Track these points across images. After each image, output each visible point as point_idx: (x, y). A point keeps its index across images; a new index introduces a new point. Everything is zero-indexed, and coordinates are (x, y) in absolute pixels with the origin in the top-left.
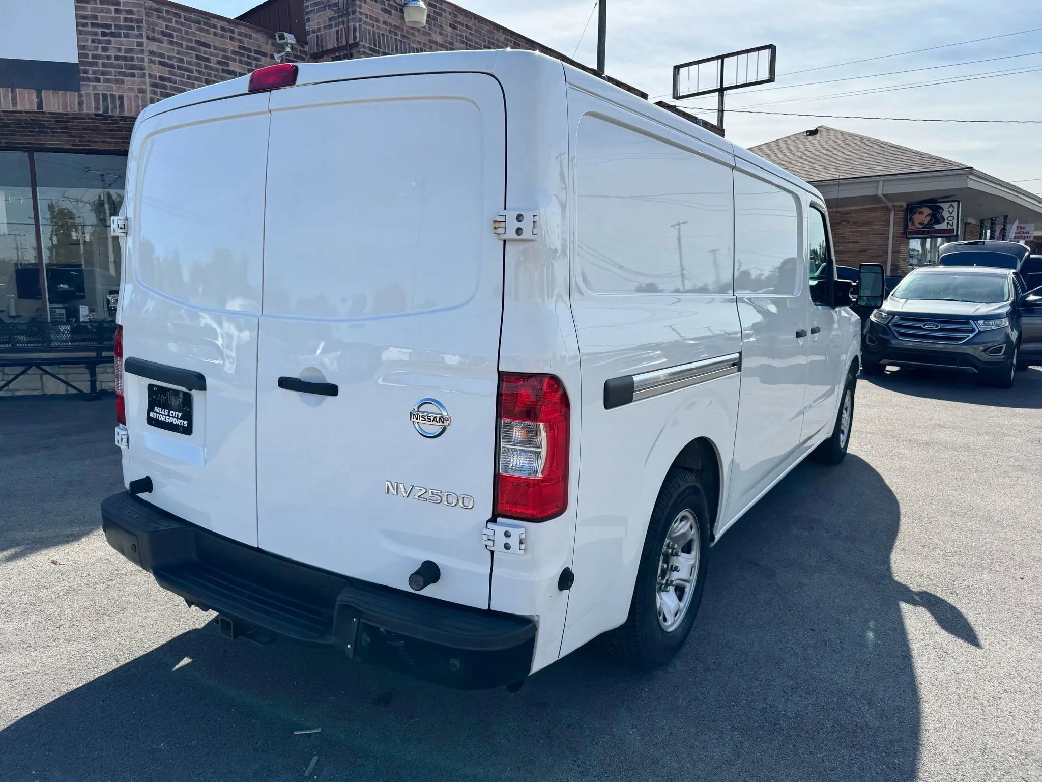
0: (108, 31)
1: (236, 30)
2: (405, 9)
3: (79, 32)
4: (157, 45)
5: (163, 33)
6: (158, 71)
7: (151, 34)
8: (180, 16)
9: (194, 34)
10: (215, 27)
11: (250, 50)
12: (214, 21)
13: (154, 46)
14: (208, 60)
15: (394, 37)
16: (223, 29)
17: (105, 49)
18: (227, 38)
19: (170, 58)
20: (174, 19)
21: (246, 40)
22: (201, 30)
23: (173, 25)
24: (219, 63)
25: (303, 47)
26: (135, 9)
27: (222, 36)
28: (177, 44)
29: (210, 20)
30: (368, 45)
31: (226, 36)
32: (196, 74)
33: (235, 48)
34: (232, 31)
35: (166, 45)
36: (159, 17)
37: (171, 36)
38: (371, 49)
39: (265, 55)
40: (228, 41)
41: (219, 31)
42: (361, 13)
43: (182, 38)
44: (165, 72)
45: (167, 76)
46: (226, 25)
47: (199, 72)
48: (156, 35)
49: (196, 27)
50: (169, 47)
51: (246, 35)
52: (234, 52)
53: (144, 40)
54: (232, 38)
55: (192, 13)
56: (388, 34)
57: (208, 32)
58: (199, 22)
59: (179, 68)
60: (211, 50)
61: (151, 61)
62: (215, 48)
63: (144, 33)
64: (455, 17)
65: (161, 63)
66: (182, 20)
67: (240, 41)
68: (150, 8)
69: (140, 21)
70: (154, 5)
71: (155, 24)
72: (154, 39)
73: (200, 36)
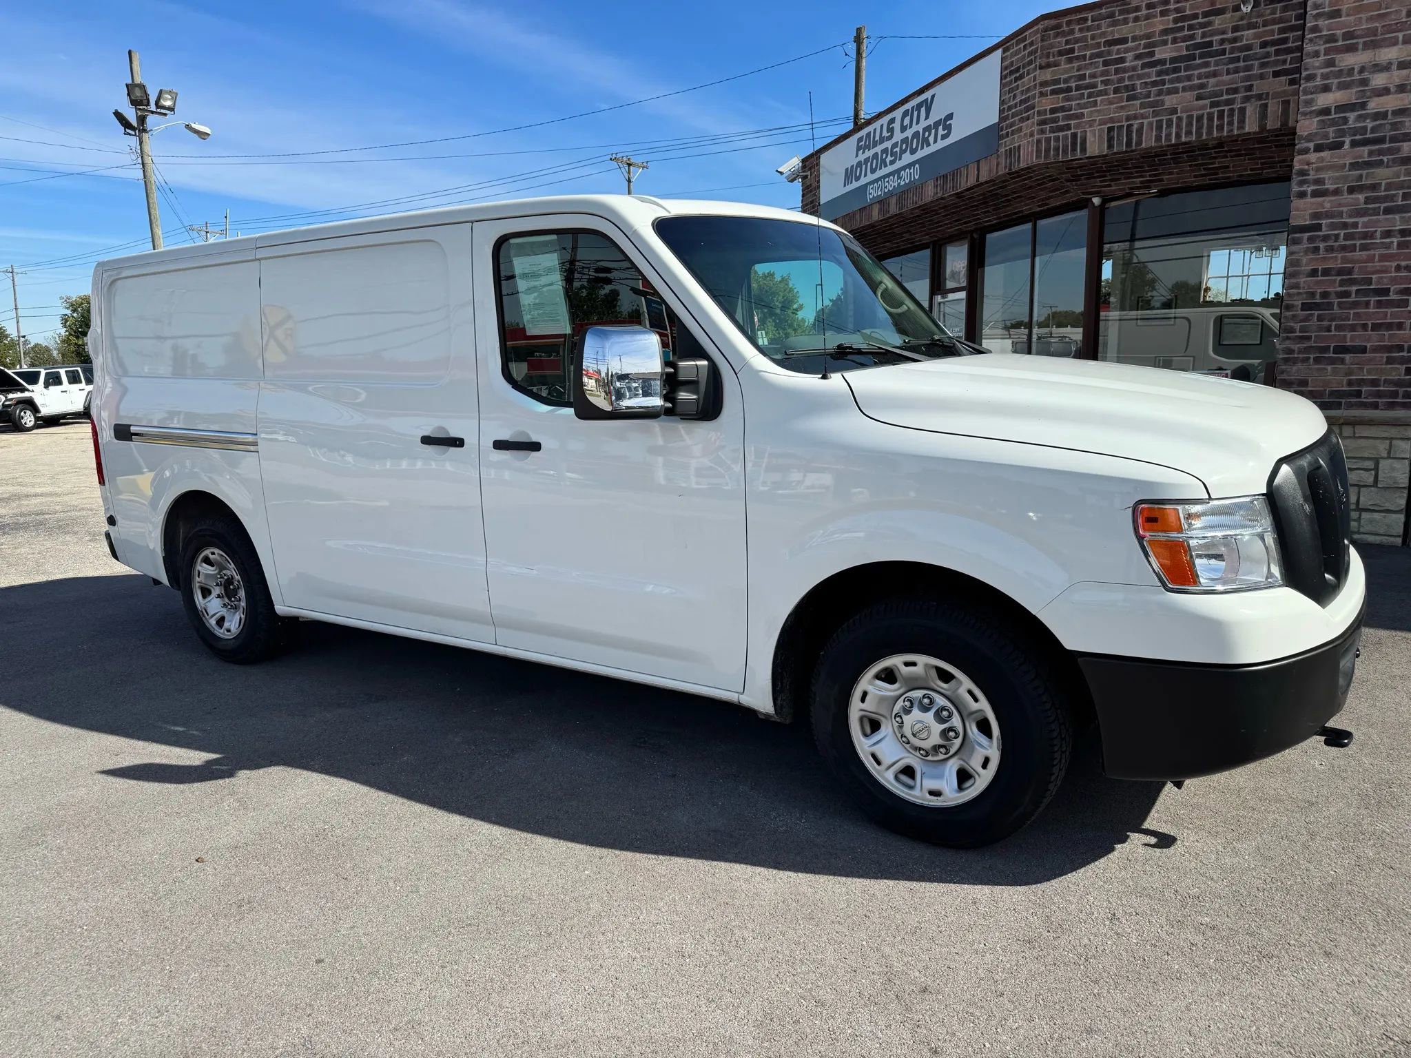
4: (1053, 71)
5: (1060, 53)
6: (1046, 104)
7: (1045, 61)
8: (1086, 20)
9: (1103, 34)
10: (1137, 9)
11: (1195, 16)
13: (1048, 75)
14: (1122, 60)
16: (1149, 7)
17: (1015, 97)
18: (1155, 16)
19: (1066, 81)
20: (1077, 28)
22: (1114, 24)
23: (1077, 35)
24: (1137, 57)
26: (1035, 38)
27: (1147, 17)
28: (1078, 58)
31: (1154, 13)
32: (1100, 87)
33: (1168, 24)
35: (1064, 66)
36: (1057, 35)
37: (1072, 51)
39: (1221, 12)
40: (1159, 19)
41: (1144, 12)
43: (1086, 47)
44: (1058, 100)
45: (1061, 105)
47: (1105, 83)
48: (1051, 59)
49: (1107, 23)
50: (1069, 66)
52: (1165, 32)
53: (1038, 72)
54: (1163, 13)
55: (1104, 8)
57: (1126, 21)
58: (1111, 15)
59: (1078, 88)
60: (1130, 44)
61: (1042, 94)
62: (1134, 39)
63: (1038, 63)
65: (1054, 92)
67: (1177, 10)
68: (1046, 30)
69: (1036, 51)
70: (1053, 22)
71: (1052, 46)
72: (1048, 66)
73: (1112, 32)
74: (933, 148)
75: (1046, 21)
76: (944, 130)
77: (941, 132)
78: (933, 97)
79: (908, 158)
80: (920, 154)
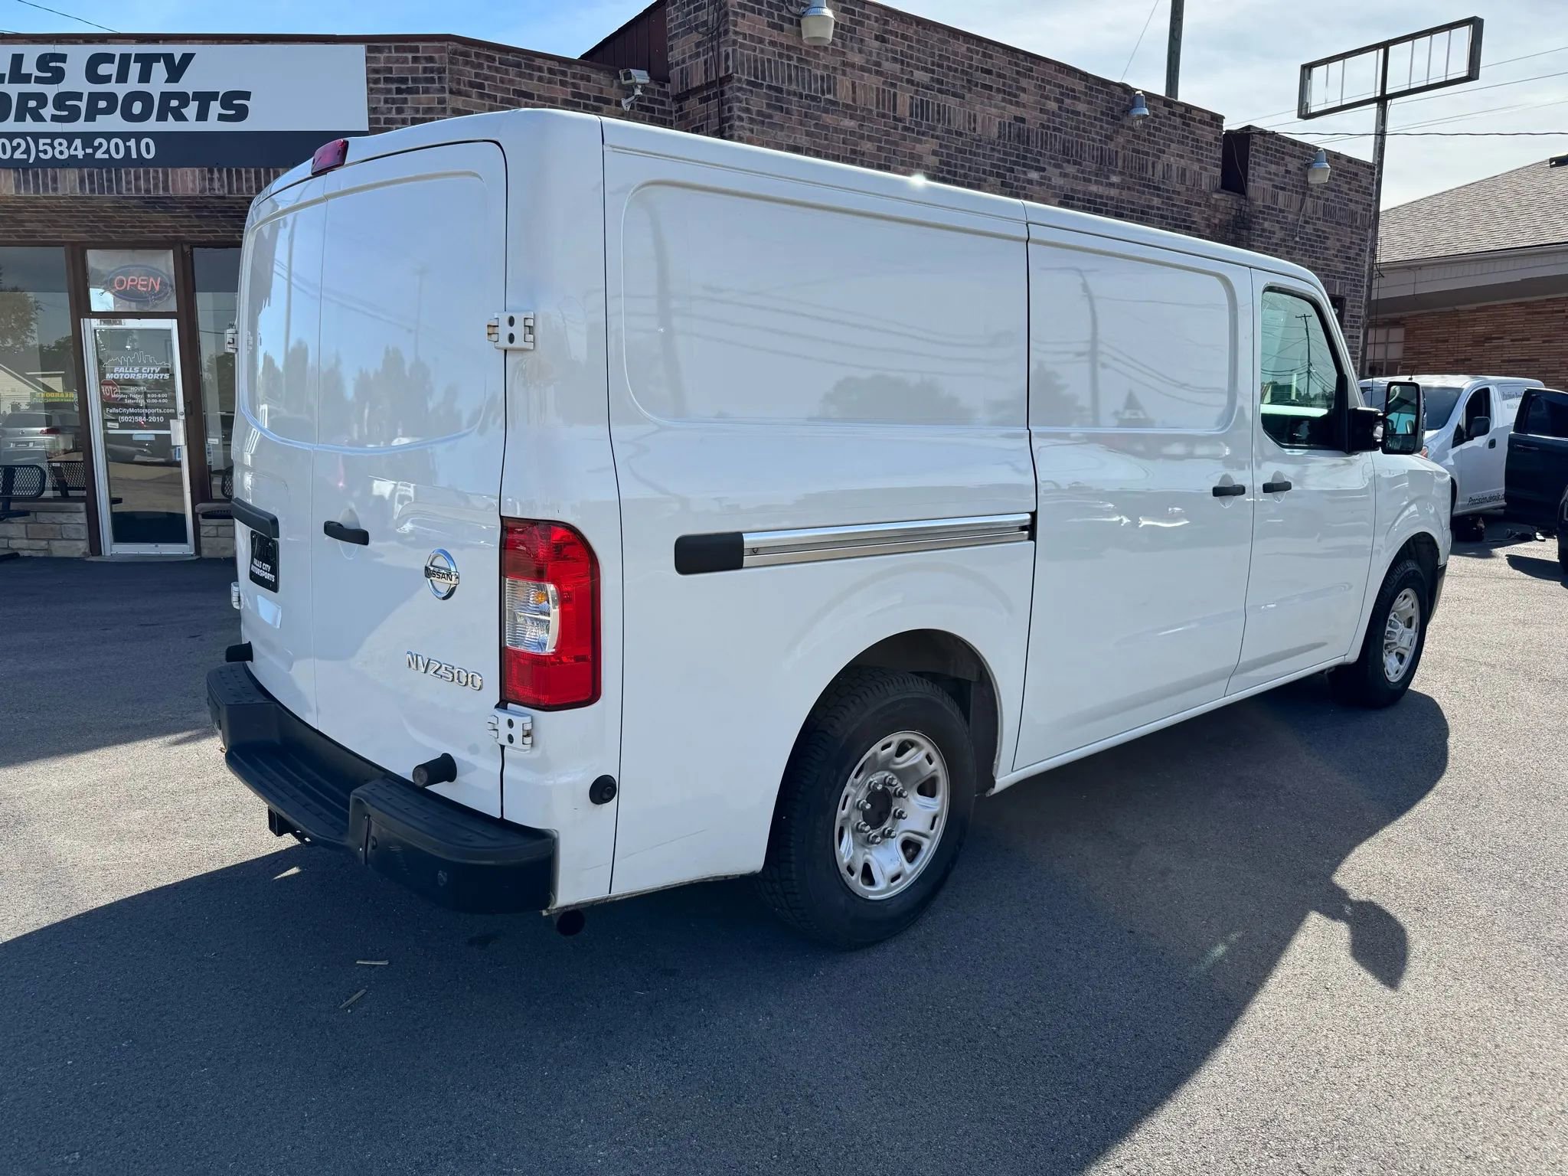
0: (403, 87)
1: (569, 71)
2: (803, 21)
3: (370, 91)
4: (464, 100)
5: (472, 84)
7: (455, 86)
8: (493, 59)
9: (511, 82)
10: (540, 69)
11: (588, 98)
12: (538, 62)
13: (459, 103)
15: (786, 62)
16: (551, 71)
17: (400, 111)
18: (556, 83)
20: (486, 64)
21: (582, 83)
22: (521, 75)
23: (486, 72)
25: (663, 86)
26: (436, 56)
27: (550, 82)
28: (489, 96)
29: (534, 61)
30: (746, 77)
31: (555, 80)
33: (567, 95)
34: (564, 73)
35: (474, 99)
36: (466, 63)
37: (481, 86)
38: (749, 83)
39: (608, 101)
40: (558, 87)
41: (546, 75)
42: (736, 33)
43: (496, 88)
46: (556, 66)
48: (462, 87)
49: (514, 72)
50: (479, 101)
51: (582, 78)
53: (447, 95)
54: (563, 83)
55: (510, 54)
56: (777, 59)
57: (531, 77)
58: (518, 65)
60: (535, 101)
63: (446, 86)
64: (884, 24)
66: (497, 64)
67: (574, 85)
68: (455, 52)
69: (442, 70)
70: (461, 47)
71: (461, 73)
72: (459, 93)
73: (520, 83)
74: (192, 125)
75: (455, 44)
76: (223, 107)
77: (215, 108)
78: (187, 58)
79: (114, 122)
80: (152, 125)
